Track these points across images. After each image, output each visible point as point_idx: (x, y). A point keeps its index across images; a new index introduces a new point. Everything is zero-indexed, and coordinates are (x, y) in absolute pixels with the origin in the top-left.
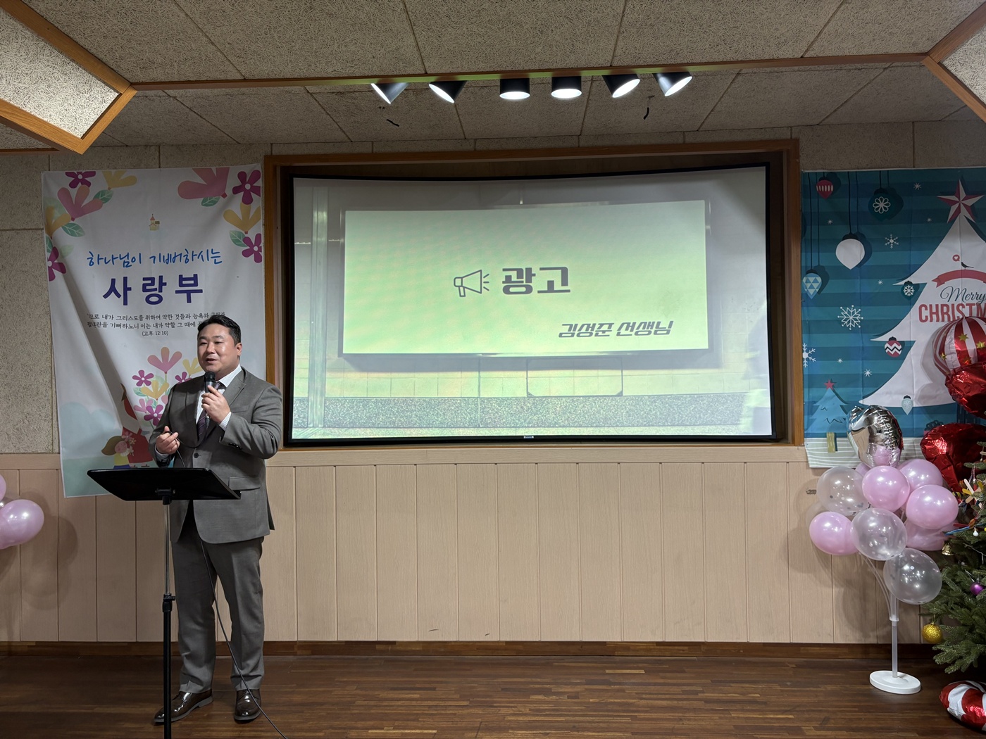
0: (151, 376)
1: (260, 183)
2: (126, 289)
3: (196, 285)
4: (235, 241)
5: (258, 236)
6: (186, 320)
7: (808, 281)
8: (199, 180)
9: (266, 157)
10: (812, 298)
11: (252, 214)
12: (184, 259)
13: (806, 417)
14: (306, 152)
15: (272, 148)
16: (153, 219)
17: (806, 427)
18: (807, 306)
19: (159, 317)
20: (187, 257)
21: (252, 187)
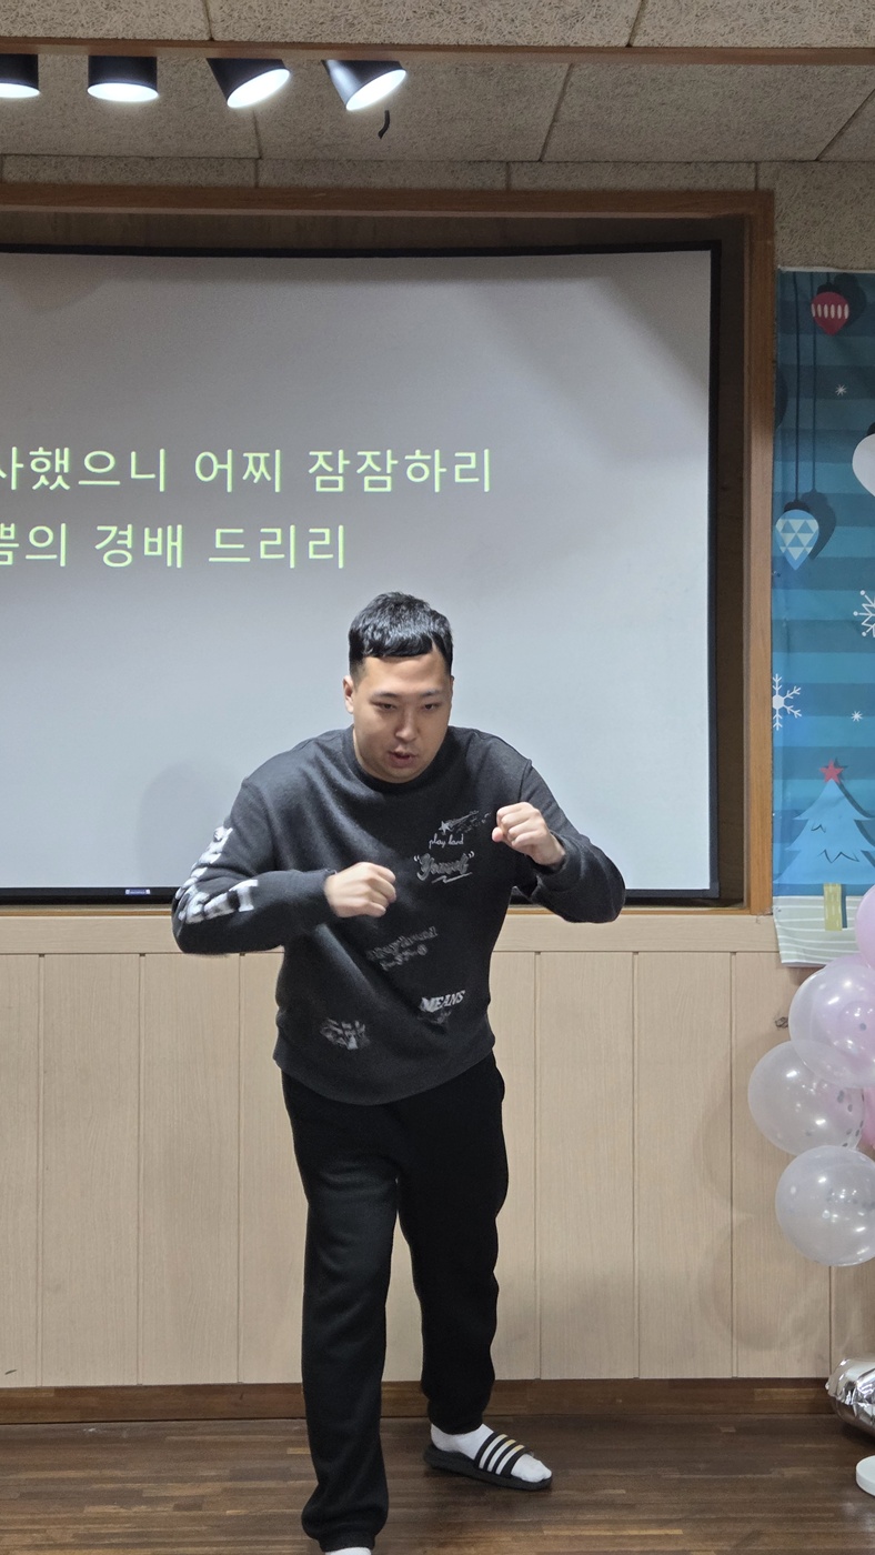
7: (787, 529)
10: (796, 567)
13: (777, 846)
17: (776, 871)
18: (786, 587)
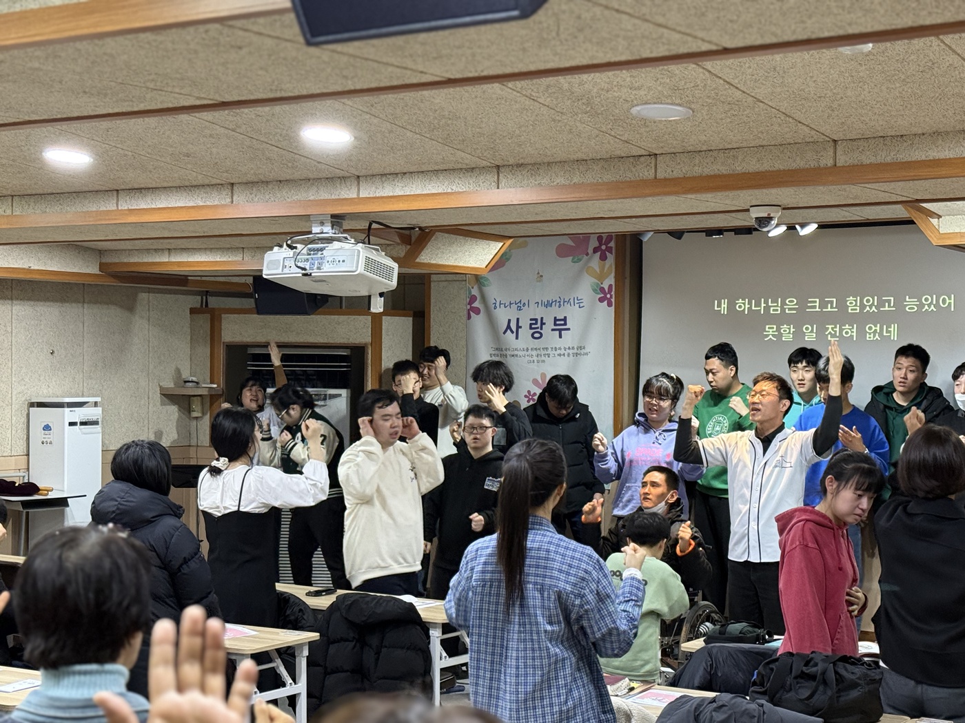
1: (612, 244)
2: (518, 327)
3: (566, 325)
4: (594, 290)
5: (610, 286)
6: (558, 352)
8: (570, 243)
11: (606, 269)
12: (558, 304)
16: (538, 273)
19: (539, 349)
20: (561, 303)
21: (607, 247)
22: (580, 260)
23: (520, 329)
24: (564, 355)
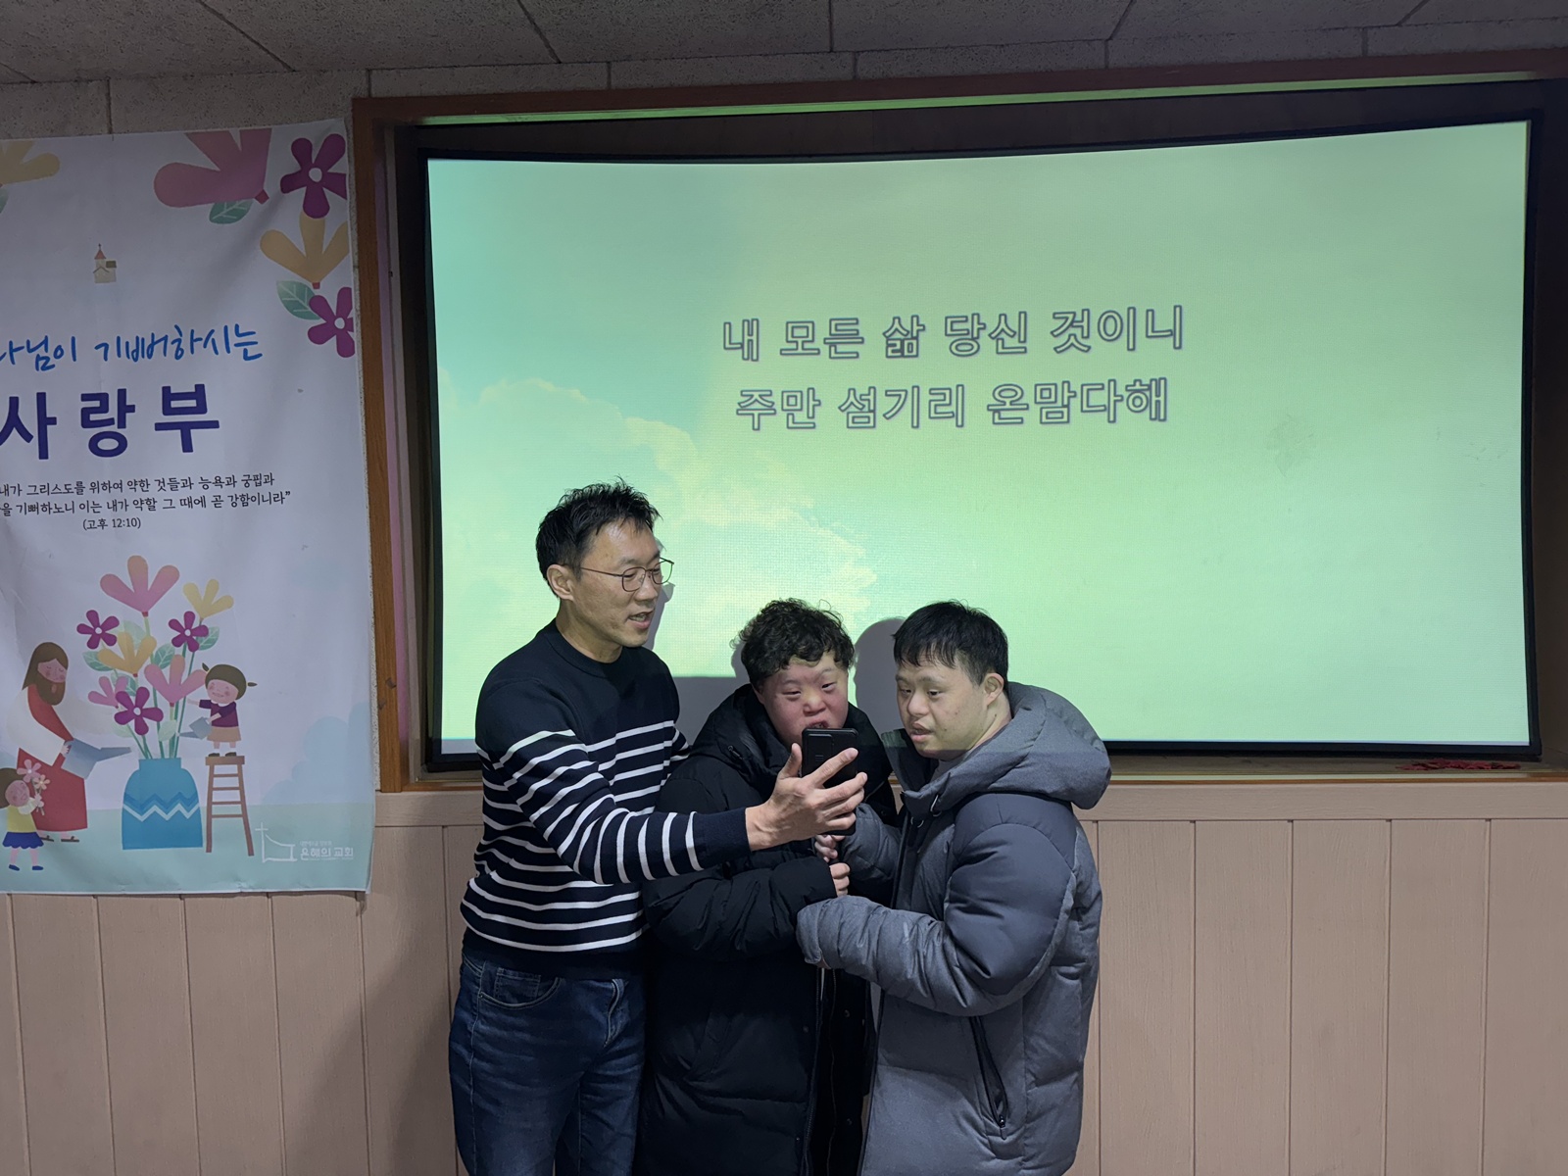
0: (113, 622)
1: (344, 166)
2: (45, 421)
3: (204, 411)
4: (292, 307)
5: (344, 294)
8: (202, 161)
9: (356, 101)
11: (326, 241)
12: (172, 348)
14: (452, 88)
15: (369, 81)
16: (100, 255)
19: (120, 486)
20: (180, 345)
21: (325, 175)
22: (240, 215)
23: (49, 427)
24: (202, 501)
